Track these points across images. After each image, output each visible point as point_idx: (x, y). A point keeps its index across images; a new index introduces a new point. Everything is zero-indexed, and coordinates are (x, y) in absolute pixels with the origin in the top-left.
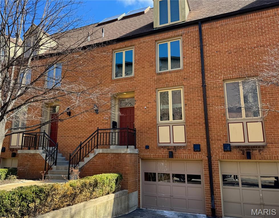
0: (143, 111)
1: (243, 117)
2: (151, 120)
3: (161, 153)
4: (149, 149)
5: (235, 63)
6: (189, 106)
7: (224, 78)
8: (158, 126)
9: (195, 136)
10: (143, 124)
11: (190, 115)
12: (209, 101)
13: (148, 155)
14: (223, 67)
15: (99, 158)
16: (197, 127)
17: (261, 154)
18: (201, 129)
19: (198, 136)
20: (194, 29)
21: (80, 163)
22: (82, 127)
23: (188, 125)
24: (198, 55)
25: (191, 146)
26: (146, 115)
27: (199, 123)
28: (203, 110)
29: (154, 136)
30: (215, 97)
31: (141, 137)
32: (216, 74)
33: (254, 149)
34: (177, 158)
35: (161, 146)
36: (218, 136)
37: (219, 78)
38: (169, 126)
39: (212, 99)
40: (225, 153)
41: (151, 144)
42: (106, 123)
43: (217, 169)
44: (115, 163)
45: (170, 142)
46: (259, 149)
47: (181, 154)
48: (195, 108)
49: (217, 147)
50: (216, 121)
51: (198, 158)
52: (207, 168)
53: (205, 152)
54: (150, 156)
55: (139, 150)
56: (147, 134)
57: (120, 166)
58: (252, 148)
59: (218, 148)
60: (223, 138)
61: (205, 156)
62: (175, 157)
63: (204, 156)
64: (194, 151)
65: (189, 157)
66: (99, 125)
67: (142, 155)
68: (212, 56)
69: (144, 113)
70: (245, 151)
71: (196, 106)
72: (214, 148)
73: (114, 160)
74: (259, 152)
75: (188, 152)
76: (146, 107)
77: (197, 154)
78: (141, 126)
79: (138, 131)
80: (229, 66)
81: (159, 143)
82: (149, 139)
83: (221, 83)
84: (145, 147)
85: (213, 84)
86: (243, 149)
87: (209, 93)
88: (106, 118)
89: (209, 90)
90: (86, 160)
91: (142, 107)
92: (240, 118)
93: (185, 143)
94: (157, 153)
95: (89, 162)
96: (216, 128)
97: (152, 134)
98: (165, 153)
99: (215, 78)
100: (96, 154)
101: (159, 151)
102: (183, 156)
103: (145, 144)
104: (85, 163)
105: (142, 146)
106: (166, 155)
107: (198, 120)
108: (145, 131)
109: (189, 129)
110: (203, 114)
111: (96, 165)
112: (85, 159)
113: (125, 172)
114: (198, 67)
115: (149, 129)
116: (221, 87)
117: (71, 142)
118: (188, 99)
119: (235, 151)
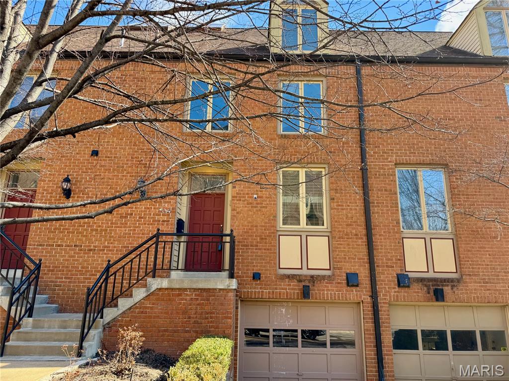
0: (251, 203)
1: (424, 229)
2: (266, 223)
3: (286, 289)
4: (261, 279)
5: (412, 139)
6: (337, 202)
7: (396, 161)
8: (279, 235)
9: (349, 258)
10: (250, 229)
11: (341, 219)
12: (374, 196)
13: (259, 292)
14: (394, 141)
15: (158, 299)
16: (352, 241)
17: (454, 292)
18: (358, 245)
19: (354, 259)
20: (347, 70)
21: (105, 310)
22: (100, 226)
23: (337, 237)
24: (355, 115)
25: (343, 276)
26: (257, 211)
27: (356, 235)
28: (362, 212)
29: (271, 253)
30: (382, 191)
31: (243, 256)
32: (383, 153)
33: (445, 284)
34: (316, 299)
35: (285, 275)
36: (389, 260)
37: (389, 160)
38: (300, 237)
39: (377, 193)
40: (400, 289)
41: (266, 270)
42: (164, 221)
43: (387, 319)
44: (199, 311)
45: (300, 267)
46: (452, 284)
47: (323, 290)
48: (348, 206)
49: (386, 278)
50: (384, 232)
51: (354, 299)
52: (370, 318)
53: (366, 288)
54: (262, 295)
55: (238, 281)
56: (256, 249)
57: (211, 318)
58: (442, 282)
59: (389, 281)
60: (396, 263)
61: (367, 295)
62: (312, 297)
63: (364, 295)
64: (348, 285)
65: (339, 297)
66: (145, 224)
67: (244, 292)
68: (377, 121)
69: (252, 207)
70: (431, 287)
71: (350, 203)
72: (382, 281)
73: (198, 305)
74: (452, 289)
75: (337, 287)
76: (256, 196)
77: (353, 291)
78: (245, 232)
79: (239, 242)
80: (403, 141)
81: (280, 268)
82: (261, 260)
83: (391, 169)
84: (252, 275)
85: (379, 168)
86: (428, 283)
87: (373, 182)
88: (165, 211)
89: (372, 178)
90: (124, 304)
91: (248, 194)
92: (420, 231)
93: (330, 269)
94: (276, 289)
95: (130, 308)
96: (385, 246)
97: (268, 250)
98: (293, 289)
99: (383, 159)
100: (152, 291)
101: (280, 285)
102: (327, 294)
103: (253, 270)
104: (121, 312)
105: (245, 273)
106: (294, 293)
107: (353, 229)
108: (252, 242)
109: (338, 244)
110: (363, 219)
111: (150, 317)
112: (121, 301)
113: (224, 331)
114: (354, 136)
115: (262, 239)
116: (392, 175)
117: (67, 260)
118: (336, 190)
119: (415, 287)
